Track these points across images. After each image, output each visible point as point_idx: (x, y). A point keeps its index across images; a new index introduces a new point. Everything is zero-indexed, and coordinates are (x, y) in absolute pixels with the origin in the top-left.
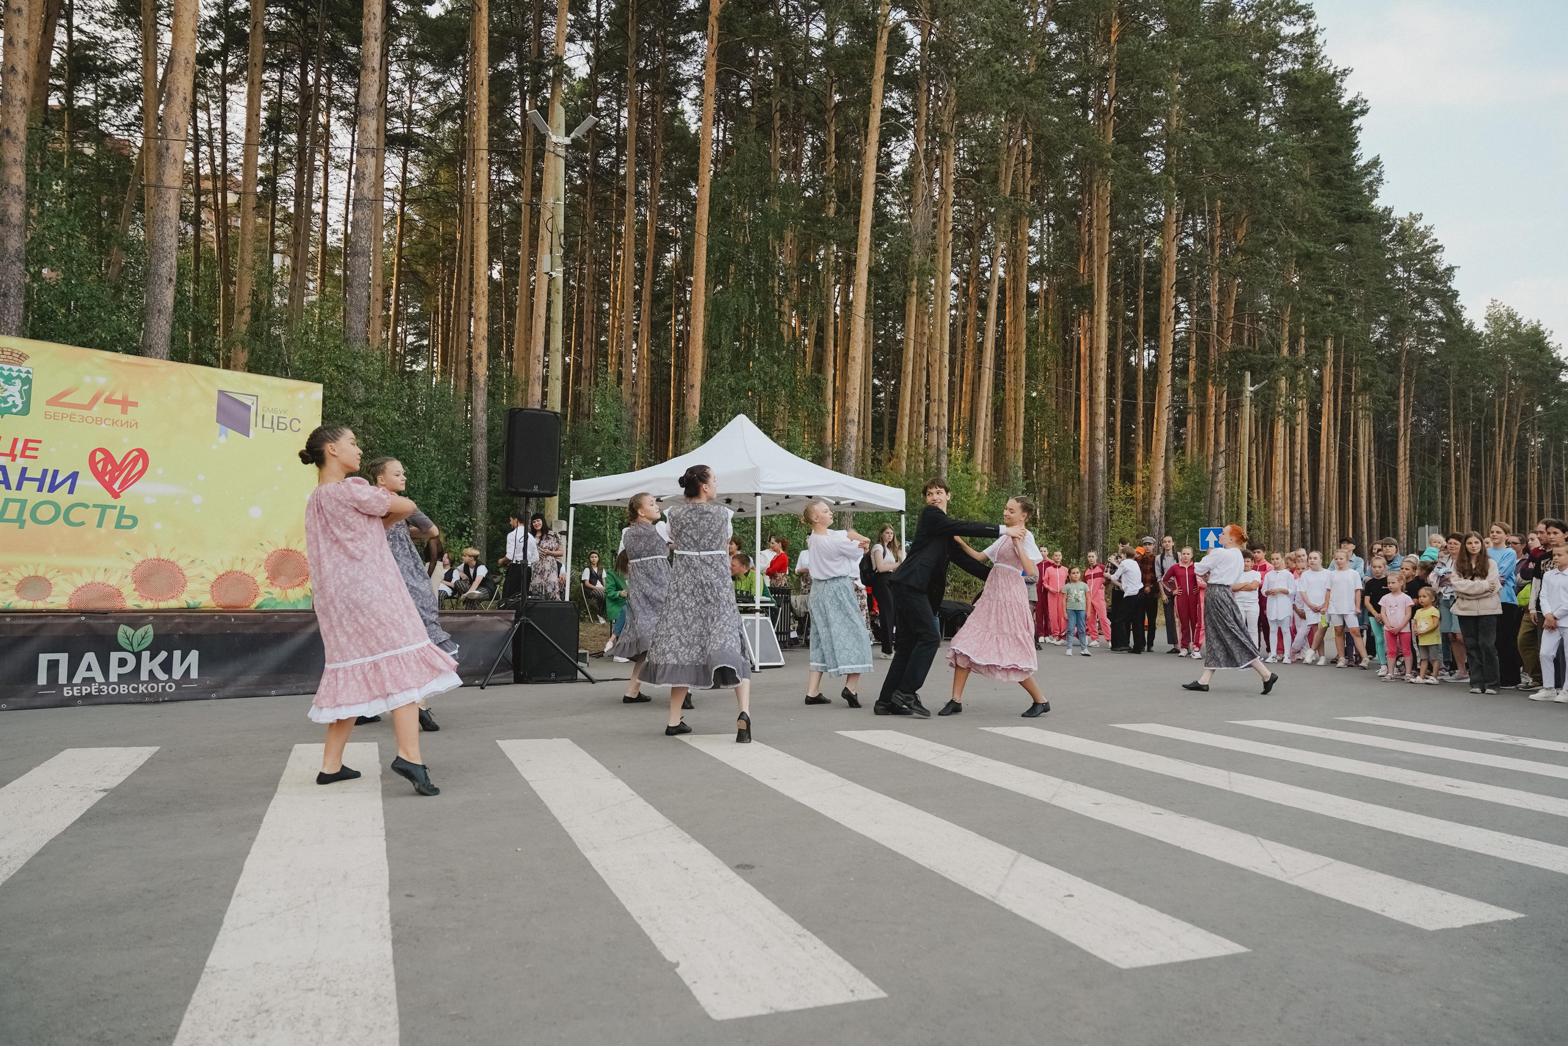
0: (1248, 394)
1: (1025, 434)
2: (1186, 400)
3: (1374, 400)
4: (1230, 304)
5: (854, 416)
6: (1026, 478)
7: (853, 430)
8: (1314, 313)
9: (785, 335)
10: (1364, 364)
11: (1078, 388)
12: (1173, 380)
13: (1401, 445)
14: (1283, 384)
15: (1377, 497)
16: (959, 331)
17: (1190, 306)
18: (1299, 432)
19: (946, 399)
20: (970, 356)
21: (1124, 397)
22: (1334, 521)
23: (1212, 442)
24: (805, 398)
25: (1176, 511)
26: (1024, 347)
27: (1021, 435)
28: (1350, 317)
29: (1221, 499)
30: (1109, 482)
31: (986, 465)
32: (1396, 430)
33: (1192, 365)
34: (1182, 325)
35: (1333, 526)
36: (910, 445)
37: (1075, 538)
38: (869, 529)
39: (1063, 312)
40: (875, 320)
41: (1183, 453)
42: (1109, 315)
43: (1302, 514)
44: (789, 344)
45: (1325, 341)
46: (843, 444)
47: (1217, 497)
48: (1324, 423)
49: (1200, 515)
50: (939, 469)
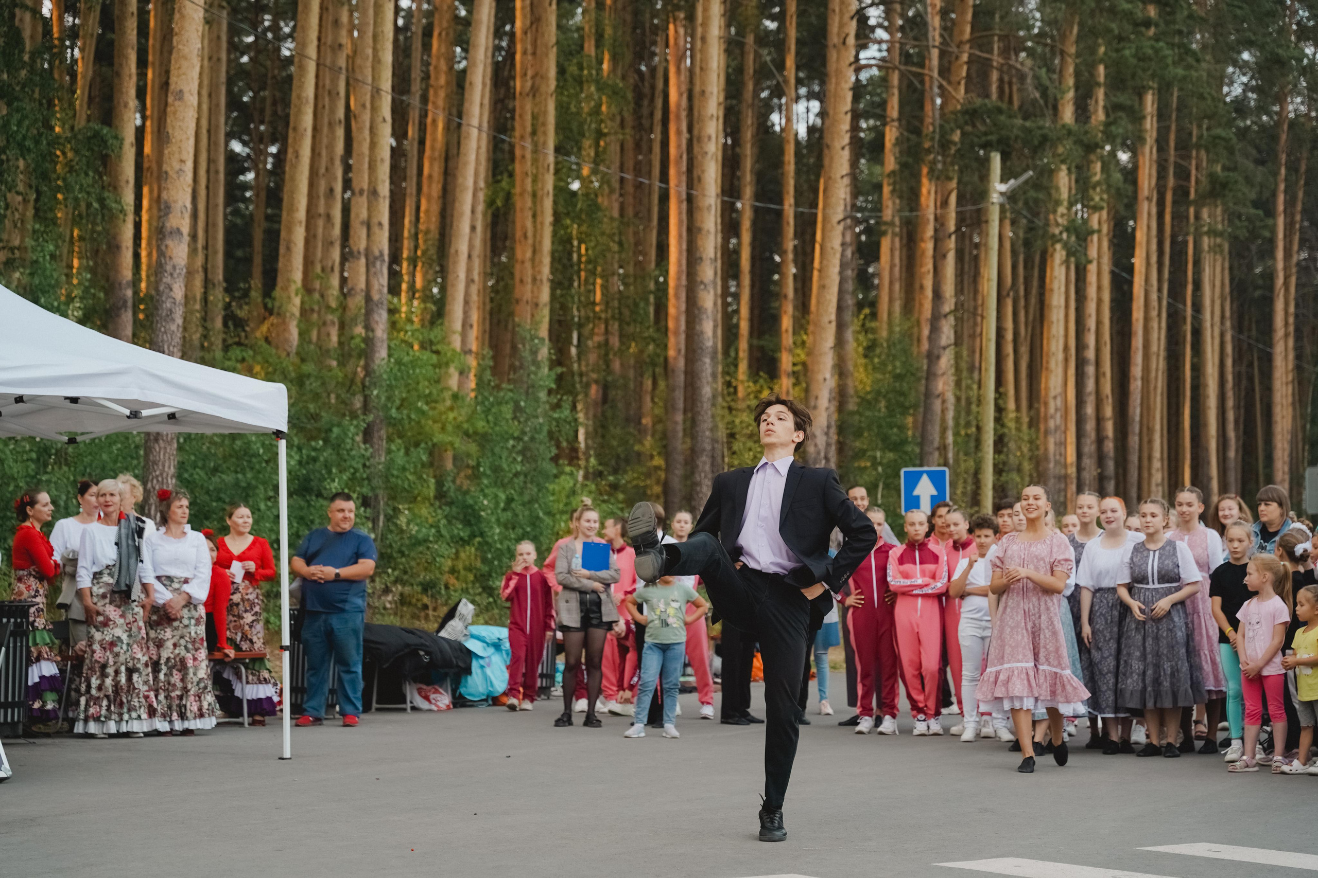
0: (995, 198)
1: (553, 271)
2: (878, 208)
3: (1232, 217)
4: (963, 13)
5: (181, 220)
6: (554, 364)
7: (179, 252)
8: (1120, 39)
9: (27, 33)
10: (1212, 144)
11: (664, 177)
12: (854, 164)
13: (1279, 305)
14: (1064, 181)
15: (1237, 407)
16: (417, 44)
17: (888, 14)
18: (1092, 278)
19: (384, 189)
20: (439, 99)
21: (758, 196)
22: (1157, 454)
23: (929, 293)
24: (71, 179)
25: (858, 434)
26: (553, 84)
27: (546, 271)
28: (1188, 51)
29: (944, 411)
30: (726, 373)
31: (473, 333)
32: (1270, 276)
33: (891, 135)
34: (871, 54)
35: (1157, 464)
36: (307, 288)
37: (657, 489)
38: (215, 470)
39: (636, 13)
40: (234, 11)
41: (874, 315)
42: (728, 26)
43: (1100, 440)
44: (34, 55)
45: (1140, 93)
46: (158, 282)
47: (937, 405)
48: (1138, 261)
49: (904, 442)
50: (369, 341)
